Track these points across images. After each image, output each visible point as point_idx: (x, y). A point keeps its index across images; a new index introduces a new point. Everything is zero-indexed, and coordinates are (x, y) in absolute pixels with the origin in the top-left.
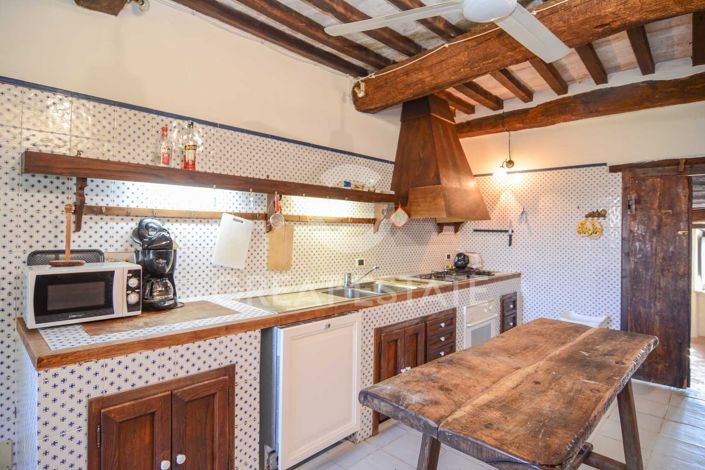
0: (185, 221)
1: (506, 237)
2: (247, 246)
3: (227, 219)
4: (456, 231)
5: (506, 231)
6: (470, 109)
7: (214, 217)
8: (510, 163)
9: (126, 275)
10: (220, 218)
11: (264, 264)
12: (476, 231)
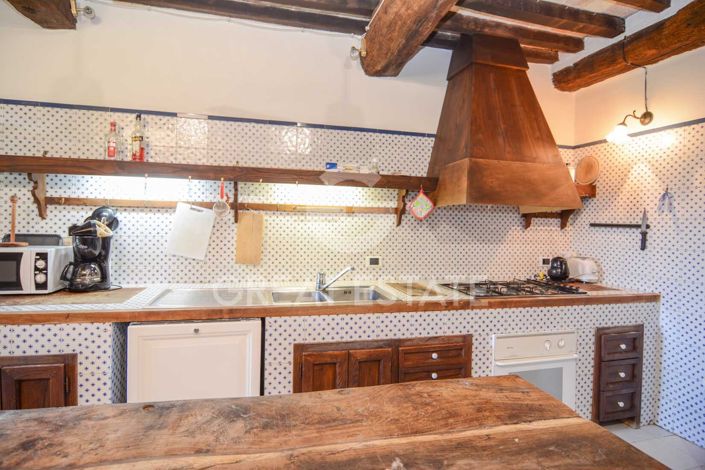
0: (142, 211)
1: (637, 234)
2: (209, 233)
3: (183, 208)
4: (563, 226)
5: (638, 226)
6: (578, 45)
7: (169, 207)
8: (647, 116)
9: (34, 257)
10: (175, 208)
11: (233, 256)
12: (592, 225)
